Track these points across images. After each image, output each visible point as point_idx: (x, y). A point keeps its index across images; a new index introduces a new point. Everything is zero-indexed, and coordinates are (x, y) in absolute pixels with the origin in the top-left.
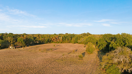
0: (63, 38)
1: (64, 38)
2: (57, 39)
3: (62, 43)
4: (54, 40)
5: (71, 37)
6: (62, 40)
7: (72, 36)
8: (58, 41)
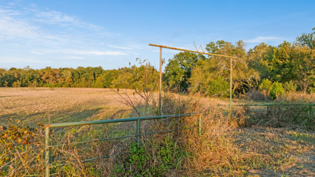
0: (73, 74)
1: (76, 75)
2: (58, 76)
3: (70, 86)
4: (47, 78)
5: (94, 74)
6: (71, 80)
7: (96, 72)
8: (60, 81)
